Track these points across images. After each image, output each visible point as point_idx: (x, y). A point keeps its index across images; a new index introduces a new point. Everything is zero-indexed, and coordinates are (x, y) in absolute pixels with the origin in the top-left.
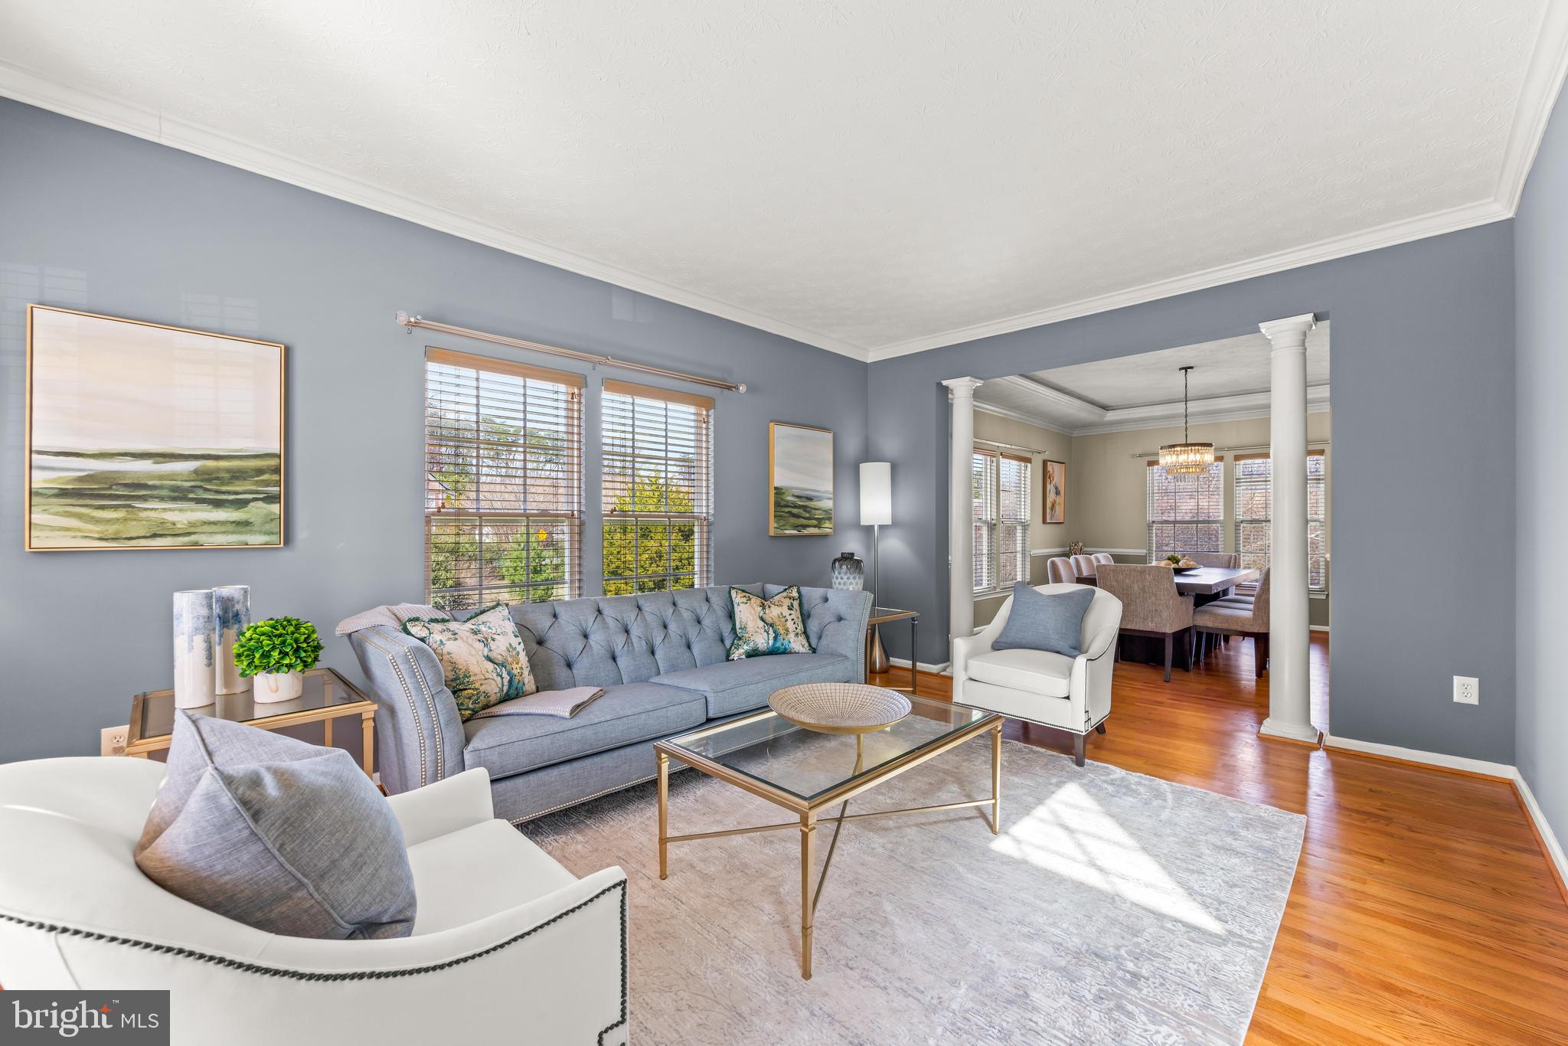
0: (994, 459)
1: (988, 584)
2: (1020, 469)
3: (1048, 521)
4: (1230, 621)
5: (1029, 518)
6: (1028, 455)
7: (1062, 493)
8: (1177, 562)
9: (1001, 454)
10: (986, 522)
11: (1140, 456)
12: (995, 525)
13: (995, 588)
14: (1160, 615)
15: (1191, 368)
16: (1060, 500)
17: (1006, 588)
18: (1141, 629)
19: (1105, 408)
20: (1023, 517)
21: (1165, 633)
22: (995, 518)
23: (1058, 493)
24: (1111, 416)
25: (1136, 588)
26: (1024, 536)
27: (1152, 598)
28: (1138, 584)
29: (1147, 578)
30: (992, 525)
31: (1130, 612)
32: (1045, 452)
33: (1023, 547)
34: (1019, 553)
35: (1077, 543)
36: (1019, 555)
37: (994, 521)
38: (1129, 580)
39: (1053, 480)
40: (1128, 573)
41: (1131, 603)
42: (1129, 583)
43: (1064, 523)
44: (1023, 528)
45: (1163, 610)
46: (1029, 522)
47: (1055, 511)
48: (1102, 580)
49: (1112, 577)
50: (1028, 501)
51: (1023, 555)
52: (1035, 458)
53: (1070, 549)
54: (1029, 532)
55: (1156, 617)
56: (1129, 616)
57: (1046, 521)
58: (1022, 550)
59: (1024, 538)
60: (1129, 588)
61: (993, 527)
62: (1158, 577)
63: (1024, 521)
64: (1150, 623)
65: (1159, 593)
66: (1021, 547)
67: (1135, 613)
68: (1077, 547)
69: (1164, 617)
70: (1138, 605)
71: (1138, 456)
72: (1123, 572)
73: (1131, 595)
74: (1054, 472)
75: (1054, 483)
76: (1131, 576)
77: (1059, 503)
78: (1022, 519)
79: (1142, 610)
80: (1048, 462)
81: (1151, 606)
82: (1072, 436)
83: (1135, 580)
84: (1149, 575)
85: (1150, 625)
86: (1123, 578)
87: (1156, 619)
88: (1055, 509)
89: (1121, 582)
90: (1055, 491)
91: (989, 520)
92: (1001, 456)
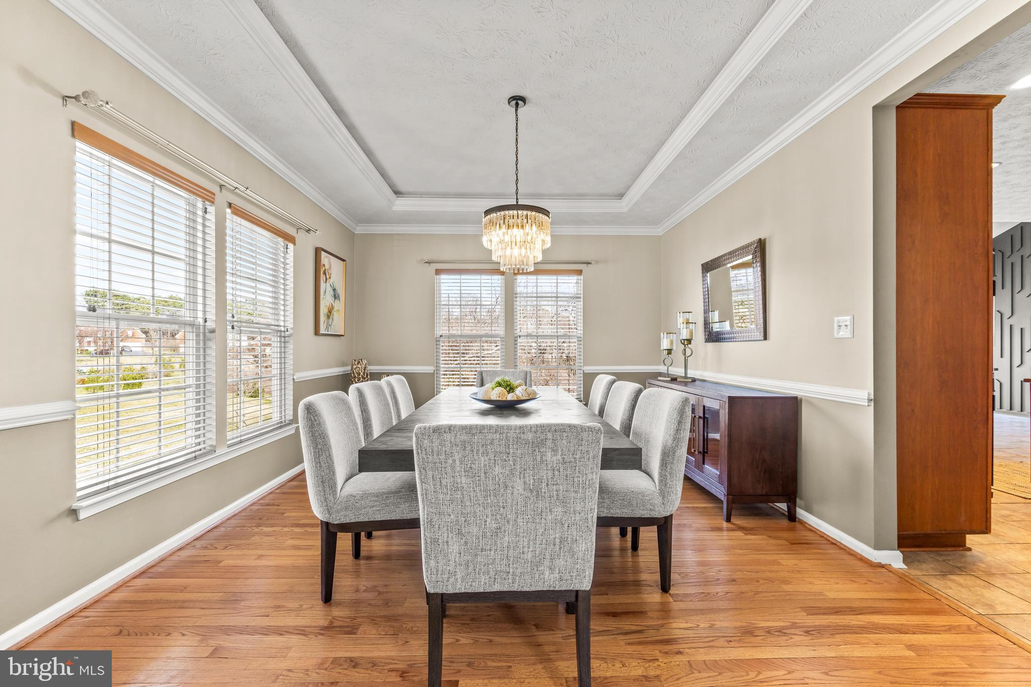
0: (211, 209)
1: (198, 444)
2: (276, 249)
3: (322, 331)
4: (634, 503)
5: (292, 326)
6: (291, 231)
7: (342, 297)
8: (511, 389)
9: (230, 205)
10: (192, 324)
11: (429, 263)
12: (213, 331)
13: (213, 449)
15: (524, 100)
16: (339, 306)
17: (241, 442)
19: (397, 193)
20: (282, 324)
22: (211, 316)
23: (336, 297)
24: (401, 205)
25: (519, 488)
26: (284, 352)
27: (556, 510)
28: (524, 477)
29: (549, 459)
30: (207, 331)
31: (501, 551)
32: (316, 230)
33: (283, 369)
34: (276, 378)
35: (360, 361)
36: (276, 381)
37: (210, 325)
38: (503, 467)
39: (330, 278)
40: (502, 449)
41: (503, 529)
42: (501, 476)
43: (344, 336)
44: (283, 340)
45: (578, 538)
46: (290, 331)
47: (332, 319)
48: (430, 473)
49: (458, 462)
50: (290, 300)
51: (283, 380)
52: (300, 237)
53: (352, 368)
54: (292, 347)
55: (562, 557)
56: (497, 561)
57: (319, 331)
58: (281, 374)
59: (285, 355)
60: (502, 490)
61: (208, 334)
62: (575, 456)
63: (283, 329)
64: (547, 573)
65: (573, 495)
66: (278, 370)
67: (511, 552)
68: (361, 365)
69: (580, 555)
70: (521, 531)
71: (425, 262)
72: (489, 447)
73: (504, 508)
74: (330, 268)
75: (331, 282)
76: (508, 457)
77: (338, 310)
78: (281, 326)
79: (529, 544)
80: (322, 252)
81: (551, 532)
82: (356, 233)
83: (518, 467)
84: (553, 450)
85: (546, 577)
86: (487, 463)
87: (561, 560)
88: (331, 317)
89: (483, 474)
90: (332, 292)
91: (201, 321)
92: (227, 208)
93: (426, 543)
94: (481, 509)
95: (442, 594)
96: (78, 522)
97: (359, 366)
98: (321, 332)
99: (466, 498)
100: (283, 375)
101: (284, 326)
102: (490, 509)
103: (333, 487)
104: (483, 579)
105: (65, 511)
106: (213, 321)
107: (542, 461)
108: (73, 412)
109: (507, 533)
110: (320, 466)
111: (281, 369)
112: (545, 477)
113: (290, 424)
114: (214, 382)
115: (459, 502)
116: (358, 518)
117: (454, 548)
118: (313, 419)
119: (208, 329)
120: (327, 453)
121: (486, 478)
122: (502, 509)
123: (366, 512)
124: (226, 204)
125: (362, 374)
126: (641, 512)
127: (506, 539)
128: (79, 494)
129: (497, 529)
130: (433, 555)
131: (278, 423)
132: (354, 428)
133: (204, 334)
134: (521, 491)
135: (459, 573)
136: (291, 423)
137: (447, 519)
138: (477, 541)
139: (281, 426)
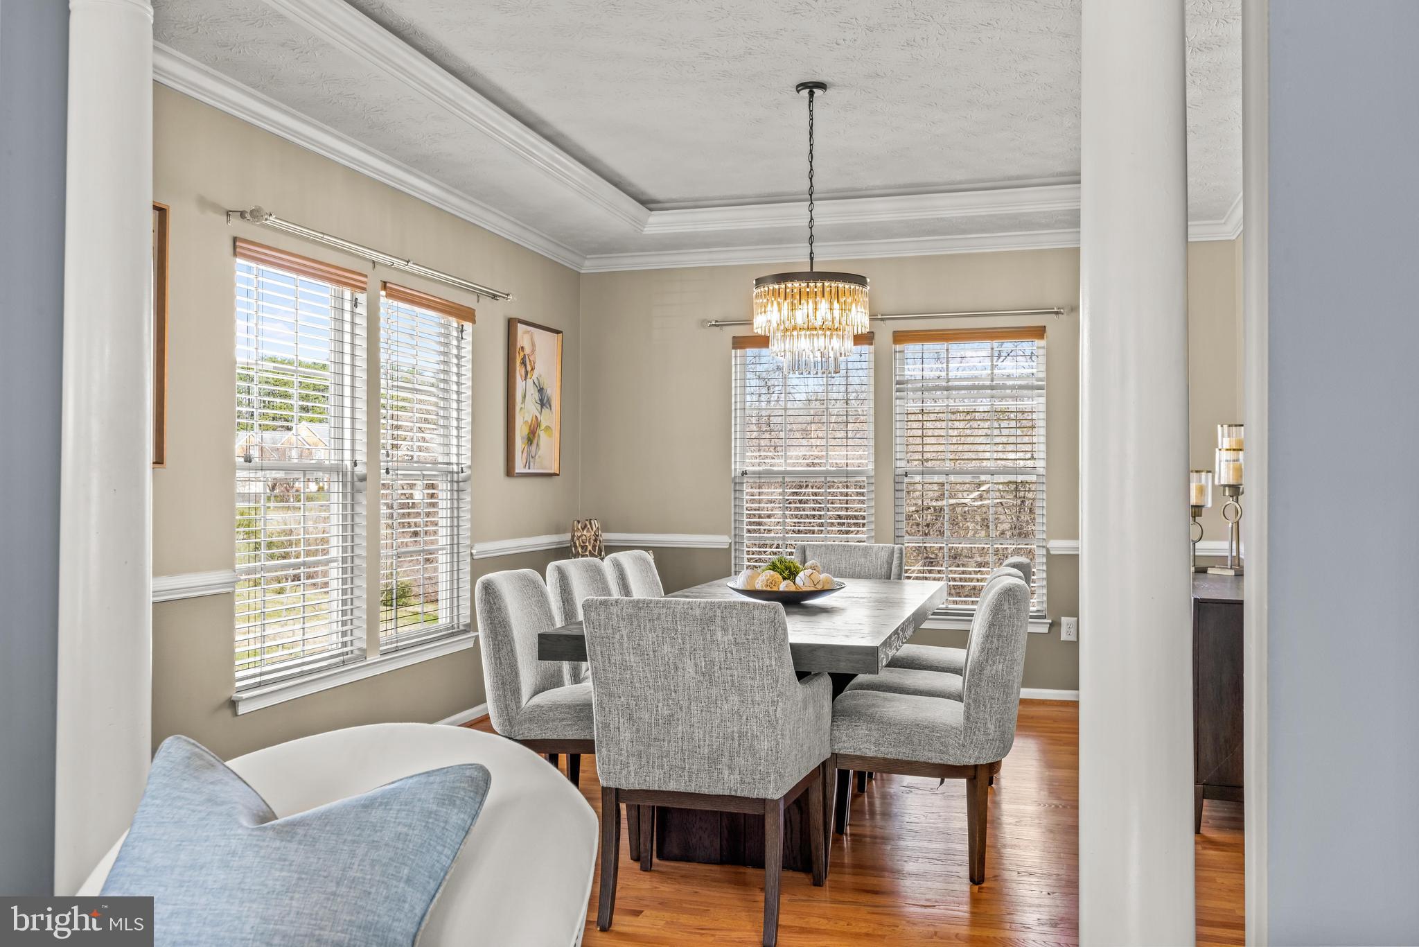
0: (362, 298)
1: (344, 644)
2: (444, 334)
3: (519, 467)
5: (469, 463)
6: (467, 300)
7: (556, 402)
9: (385, 285)
10: (338, 470)
11: (718, 325)
12: (363, 479)
13: (363, 654)
14: (751, 747)
15: (822, 86)
16: (550, 418)
17: (397, 650)
18: (705, 791)
19: (648, 203)
20: (454, 459)
21: (764, 801)
22: (361, 457)
23: (544, 402)
24: (658, 224)
25: (690, 670)
26: (458, 508)
27: (732, 698)
28: (695, 658)
29: (719, 639)
30: (356, 479)
31: (675, 742)
32: (508, 295)
33: (455, 537)
34: (444, 552)
35: (587, 523)
36: (445, 556)
37: (361, 470)
38: (672, 646)
39: (532, 369)
40: (670, 625)
41: (676, 717)
42: (670, 655)
43: (558, 475)
44: (455, 488)
45: (758, 734)
46: (467, 472)
47: (538, 445)
48: (598, 649)
49: (625, 638)
50: (467, 419)
51: (455, 555)
52: (484, 308)
53: (573, 536)
54: (469, 499)
55: (742, 755)
56: (672, 754)
57: (514, 468)
58: (452, 545)
59: (458, 513)
60: (673, 671)
61: (358, 484)
62: (747, 637)
63: (455, 468)
64: (726, 773)
65: (750, 682)
66: (449, 537)
67: (686, 744)
68: (588, 531)
69: (763, 754)
70: (696, 720)
71: (710, 326)
72: (656, 622)
73: (676, 692)
74: (533, 351)
75: (534, 378)
76: (676, 634)
77: (548, 428)
78: (452, 464)
79: (704, 736)
80: (519, 324)
81: (728, 724)
82: (582, 272)
83: (688, 646)
84: (723, 629)
85: (726, 777)
86: (655, 640)
87: (741, 759)
88: (535, 442)
89: (651, 653)
90: (537, 396)
91: (348, 464)
92: (382, 290)
93: (598, 729)
94: (652, 691)
95: (617, 789)
96: (238, 717)
97: (585, 533)
98: (517, 471)
99: (636, 679)
100: (455, 546)
101: (458, 464)
102: (661, 693)
103: (516, 692)
104: (658, 773)
105: (224, 703)
106: (364, 463)
107: (712, 641)
108: (233, 583)
109: (680, 722)
110: (501, 663)
111: (452, 536)
112: (717, 660)
113: (465, 631)
114: (365, 554)
115: (629, 683)
116: (545, 734)
117: (626, 735)
118: (492, 601)
119: (357, 475)
120: (509, 647)
121: (655, 657)
122: (673, 694)
123: (554, 727)
124: (380, 285)
125: (590, 548)
126: (926, 753)
127: (680, 728)
128: (238, 684)
129: (670, 716)
130: (605, 743)
131: (448, 629)
132: (550, 623)
133: (353, 483)
134: (693, 674)
135: (631, 765)
136: (468, 629)
137: (617, 701)
138: (649, 729)
139: (452, 633)
